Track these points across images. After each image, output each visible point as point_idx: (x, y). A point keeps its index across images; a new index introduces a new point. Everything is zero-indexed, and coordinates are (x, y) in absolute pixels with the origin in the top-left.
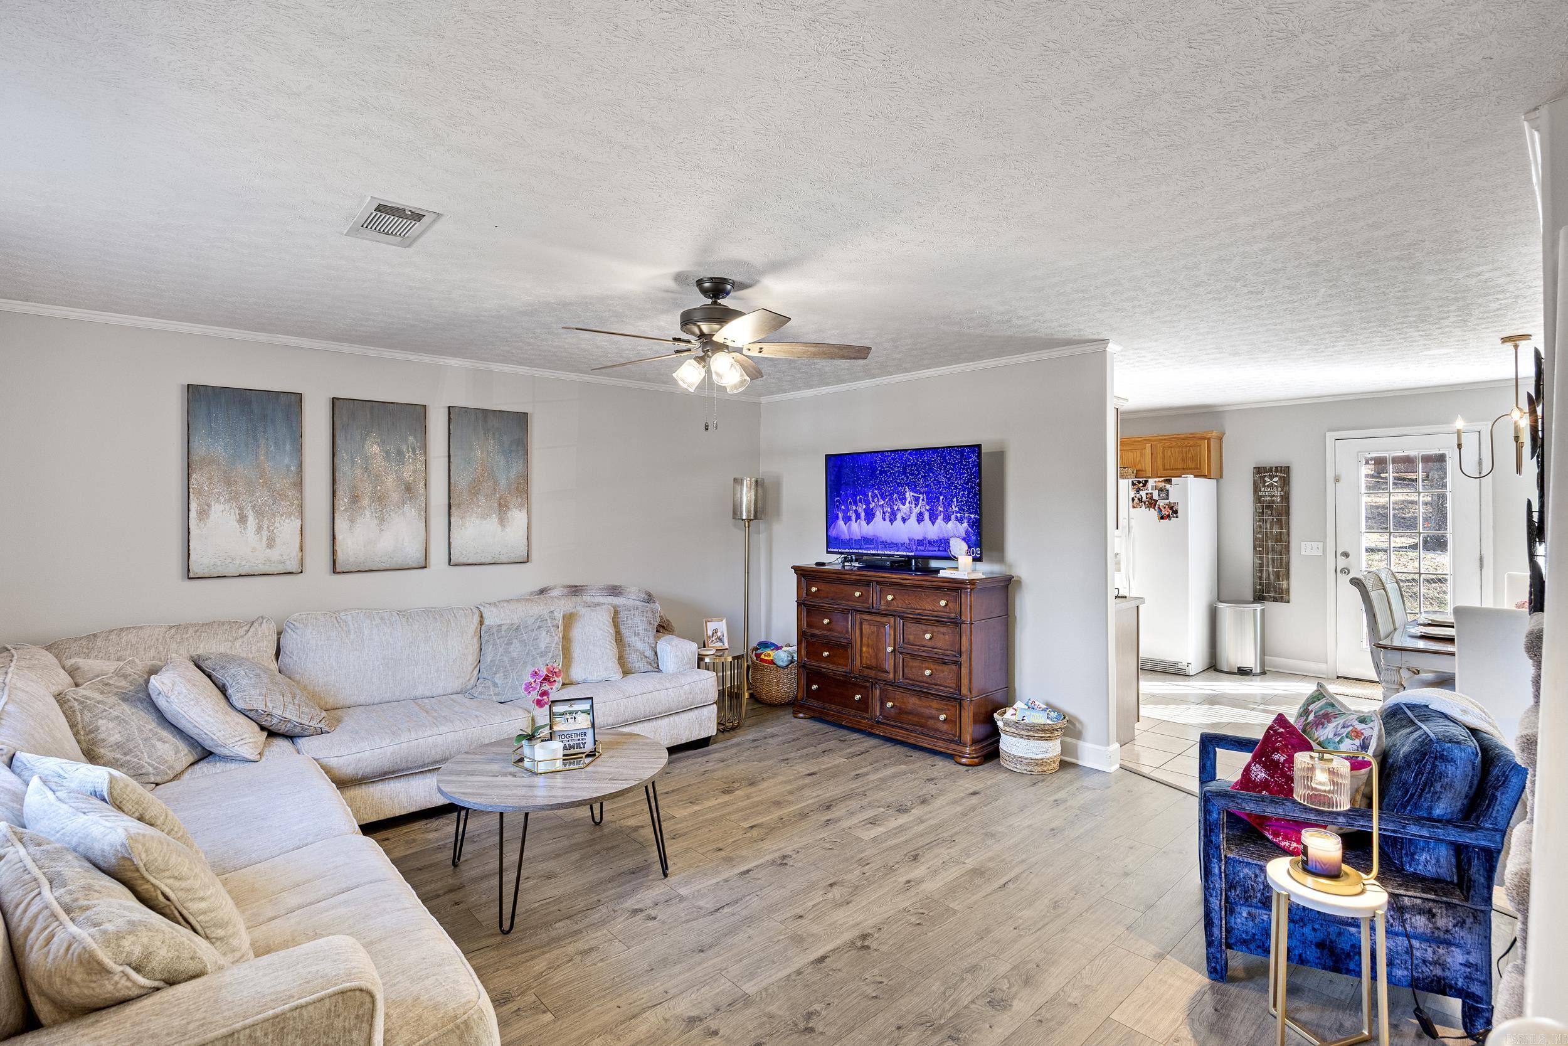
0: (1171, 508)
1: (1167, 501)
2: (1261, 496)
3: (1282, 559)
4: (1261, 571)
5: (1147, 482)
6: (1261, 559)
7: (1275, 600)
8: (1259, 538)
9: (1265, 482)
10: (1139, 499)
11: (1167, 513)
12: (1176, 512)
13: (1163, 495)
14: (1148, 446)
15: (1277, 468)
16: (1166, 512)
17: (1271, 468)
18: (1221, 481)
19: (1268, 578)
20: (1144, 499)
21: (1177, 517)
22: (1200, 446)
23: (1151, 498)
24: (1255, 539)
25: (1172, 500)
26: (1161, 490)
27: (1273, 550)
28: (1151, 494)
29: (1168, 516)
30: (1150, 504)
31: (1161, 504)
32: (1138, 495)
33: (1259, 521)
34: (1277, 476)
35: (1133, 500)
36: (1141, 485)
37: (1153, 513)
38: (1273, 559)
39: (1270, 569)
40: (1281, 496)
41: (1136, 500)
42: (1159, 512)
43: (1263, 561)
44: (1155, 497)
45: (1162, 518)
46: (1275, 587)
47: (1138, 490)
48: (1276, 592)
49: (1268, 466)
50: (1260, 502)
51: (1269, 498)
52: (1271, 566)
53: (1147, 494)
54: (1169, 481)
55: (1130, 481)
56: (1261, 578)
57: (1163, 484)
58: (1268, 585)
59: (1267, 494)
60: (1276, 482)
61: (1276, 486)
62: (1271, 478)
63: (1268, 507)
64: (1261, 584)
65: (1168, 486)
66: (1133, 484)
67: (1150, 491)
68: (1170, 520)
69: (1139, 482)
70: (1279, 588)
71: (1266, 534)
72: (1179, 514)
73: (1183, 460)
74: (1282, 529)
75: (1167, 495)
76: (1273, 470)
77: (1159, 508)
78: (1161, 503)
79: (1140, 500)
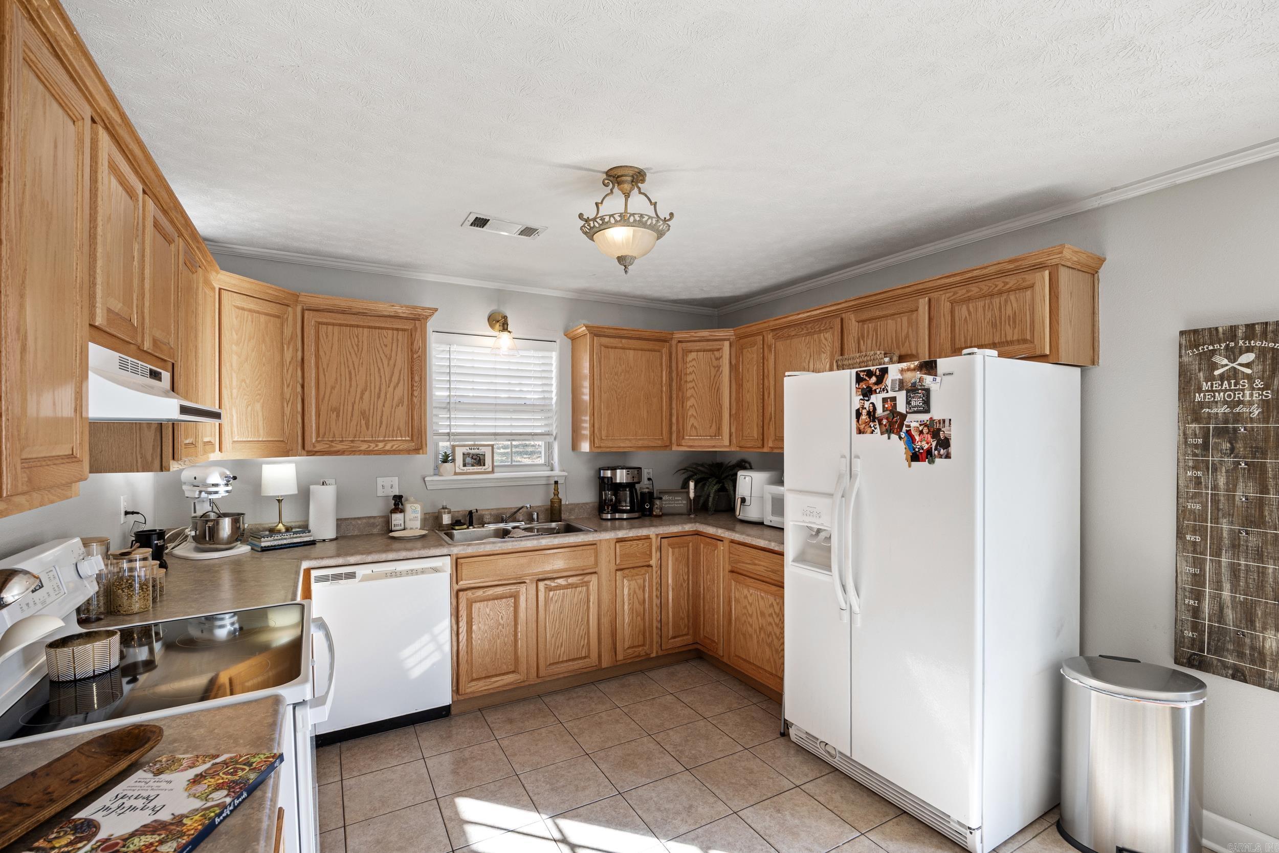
0: (935, 434)
1: (925, 417)
2: (1202, 405)
3: (1262, 572)
4: (1198, 596)
5: (884, 371)
6: (1199, 563)
7: (1238, 675)
8: (1192, 512)
9: (1214, 366)
10: (869, 413)
11: (926, 447)
12: (945, 443)
13: (917, 402)
14: (923, 303)
15: (1250, 327)
16: (924, 443)
17: (1233, 329)
18: (1096, 373)
19: (1220, 615)
20: (879, 411)
21: (948, 456)
22: (1032, 286)
23: (893, 411)
24: (1182, 513)
25: (937, 412)
26: (912, 390)
27: (1235, 546)
28: (894, 399)
29: (929, 452)
30: (891, 424)
31: (913, 425)
32: (867, 404)
33: (1195, 468)
34: (1249, 350)
35: (858, 414)
36: (874, 379)
37: (897, 446)
38: (1234, 570)
39: (1226, 594)
40: (1265, 404)
41: (864, 417)
42: (907, 443)
43: (1202, 570)
44: (901, 407)
45: (915, 457)
46: (1239, 644)
47: (867, 393)
48: (1241, 655)
49: (1222, 323)
50: (1197, 420)
51: (1222, 410)
52: (1227, 586)
53: (885, 400)
54: (929, 367)
55: (854, 371)
56: (1196, 612)
57: (918, 374)
58: (1219, 634)
59: (1219, 397)
60: (1248, 365)
61: (1249, 377)
62: (1232, 355)
63: (1220, 432)
64: (1195, 627)
65: (928, 380)
66: (859, 379)
67: (891, 394)
68: (932, 462)
69: (870, 374)
70: (1253, 648)
71: (1215, 500)
72: (953, 449)
73: (994, 325)
74: (1264, 490)
75: (927, 402)
76: (1240, 333)
77: (908, 433)
78: (914, 421)
79: (872, 414)
